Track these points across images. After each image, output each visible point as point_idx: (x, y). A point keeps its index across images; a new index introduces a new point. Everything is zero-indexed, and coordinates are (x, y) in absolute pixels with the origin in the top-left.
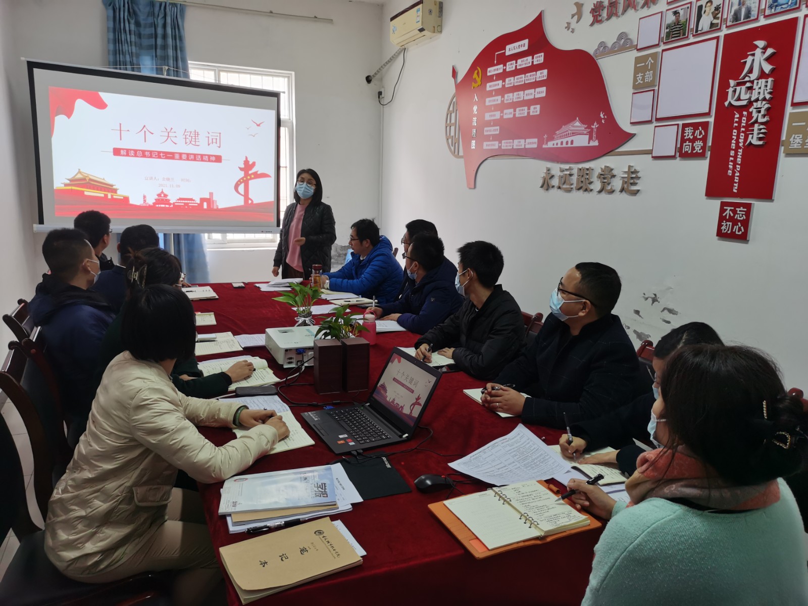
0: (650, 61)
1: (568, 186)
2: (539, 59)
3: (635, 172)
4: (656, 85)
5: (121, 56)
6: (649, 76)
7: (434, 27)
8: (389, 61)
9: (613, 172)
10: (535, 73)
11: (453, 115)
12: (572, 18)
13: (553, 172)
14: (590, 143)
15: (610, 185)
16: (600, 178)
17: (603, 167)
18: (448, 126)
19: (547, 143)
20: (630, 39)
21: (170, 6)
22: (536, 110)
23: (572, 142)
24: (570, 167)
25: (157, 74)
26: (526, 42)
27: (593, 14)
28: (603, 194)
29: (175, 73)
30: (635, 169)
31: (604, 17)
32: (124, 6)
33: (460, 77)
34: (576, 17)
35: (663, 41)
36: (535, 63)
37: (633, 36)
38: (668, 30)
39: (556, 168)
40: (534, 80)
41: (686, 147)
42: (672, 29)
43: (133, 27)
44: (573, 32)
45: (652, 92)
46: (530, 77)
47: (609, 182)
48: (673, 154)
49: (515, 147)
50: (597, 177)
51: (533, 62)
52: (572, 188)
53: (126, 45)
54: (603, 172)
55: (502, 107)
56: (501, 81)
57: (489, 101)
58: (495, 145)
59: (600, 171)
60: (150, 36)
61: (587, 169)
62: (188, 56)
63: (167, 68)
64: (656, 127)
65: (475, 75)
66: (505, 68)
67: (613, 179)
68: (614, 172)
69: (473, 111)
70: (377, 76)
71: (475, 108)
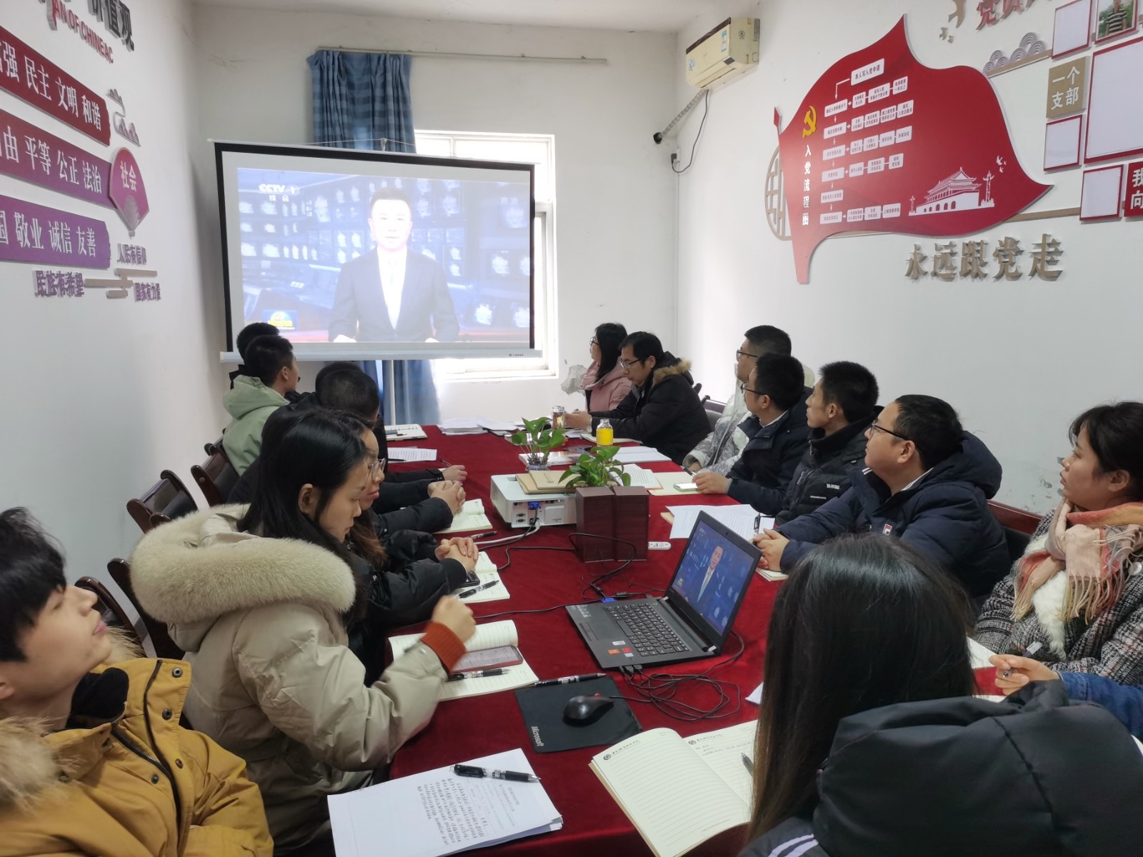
0: (1074, 72)
1: (949, 272)
2: (900, 85)
3: (1055, 243)
4: (1084, 109)
5: (330, 129)
6: (1072, 96)
7: (748, 55)
8: (686, 110)
9: (1019, 245)
10: (895, 107)
11: (776, 179)
12: (950, 20)
13: (925, 252)
14: (982, 204)
15: (1015, 266)
16: (997, 256)
17: (1003, 239)
18: (769, 194)
19: (915, 209)
20: (1040, 42)
21: (392, 59)
22: (897, 161)
23: (953, 205)
24: (951, 243)
25: (374, 149)
26: (881, 62)
27: (982, 11)
28: (1004, 280)
29: (398, 146)
30: (1053, 240)
31: (999, 14)
32: (333, 63)
33: (785, 123)
34: (956, 19)
35: (1093, 40)
36: (895, 92)
37: (1046, 38)
38: (1102, 22)
39: (929, 245)
40: (894, 118)
41: (1136, 199)
42: (1109, 20)
43: (344, 90)
44: (950, 41)
45: (1079, 119)
46: (889, 114)
47: (1013, 261)
48: (1115, 212)
49: (866, 218)
50: (994, 255)
51: (891, 91)
52: (955, 274)
53: (336, 114)
54: (1003, 246)
55: (847, 160)
56: (845, 123)
57: (828, 154)
58: (837, 217)
59: (998, 246)
60: (366, 101)
61: (978, 244)
62: (414, 124)
63: (386, 140)
64: (1085, 172)
65: (807, 119)
66: (850, 103)
67: (1019, 256)
68: (1021, 246)
69: (805, 171)
70: (669, 133)
71: (808, 165)
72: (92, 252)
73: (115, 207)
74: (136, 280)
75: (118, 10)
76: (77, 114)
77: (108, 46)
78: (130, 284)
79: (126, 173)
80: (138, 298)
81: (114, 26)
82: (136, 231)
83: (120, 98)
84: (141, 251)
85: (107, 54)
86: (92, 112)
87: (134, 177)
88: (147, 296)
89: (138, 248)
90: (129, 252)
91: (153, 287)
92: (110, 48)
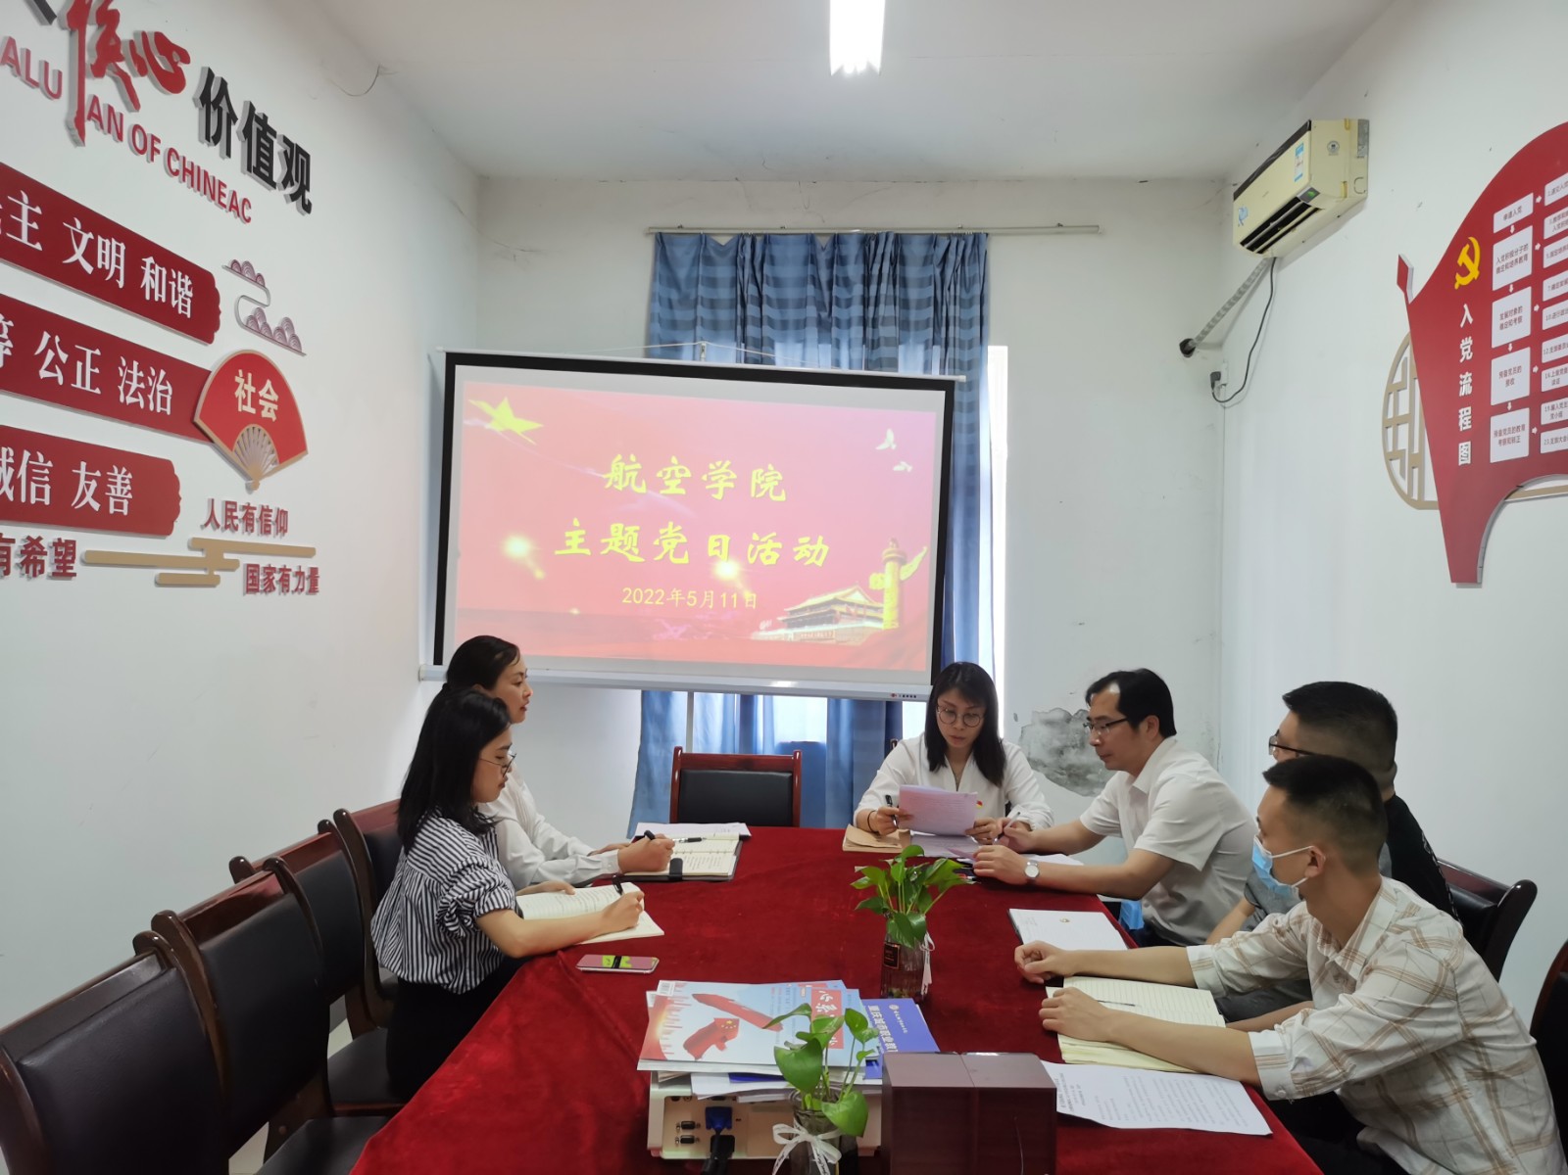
8: (1236, 298)
18: (1390, 424)
65: (1465, 258)
70: (1207, 339)
72: (118, 505)
73: (205, 438)
74: (246, 559)
75: (278, 148)
76: (121, 283)
77: (240, 198)
78: (232, 566)
79: (253, 390)
80: (251, 587)
81: (262, 170)
82: (264, 483)
83: (259, 275)
84: (274, 515)
85: (237, 208)
86: (169, 288)
87: (274, 397)
88: (278, 587)
89: (266, 510)
90: (240, 514)
91: (300, 574)
92: (245, 200)
